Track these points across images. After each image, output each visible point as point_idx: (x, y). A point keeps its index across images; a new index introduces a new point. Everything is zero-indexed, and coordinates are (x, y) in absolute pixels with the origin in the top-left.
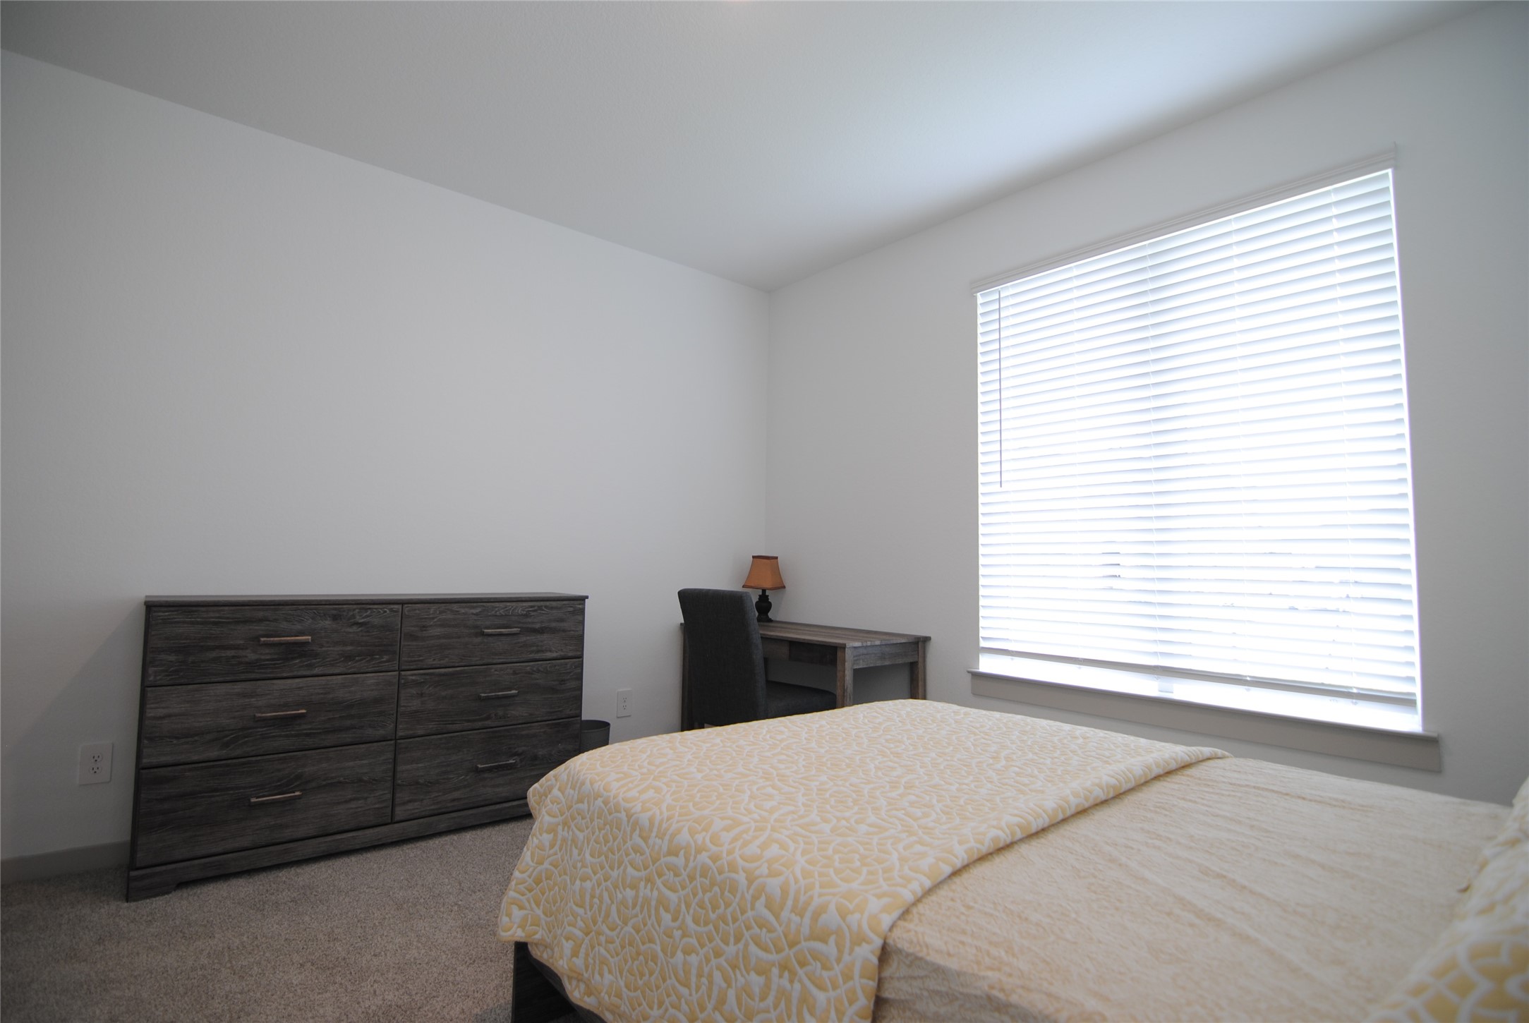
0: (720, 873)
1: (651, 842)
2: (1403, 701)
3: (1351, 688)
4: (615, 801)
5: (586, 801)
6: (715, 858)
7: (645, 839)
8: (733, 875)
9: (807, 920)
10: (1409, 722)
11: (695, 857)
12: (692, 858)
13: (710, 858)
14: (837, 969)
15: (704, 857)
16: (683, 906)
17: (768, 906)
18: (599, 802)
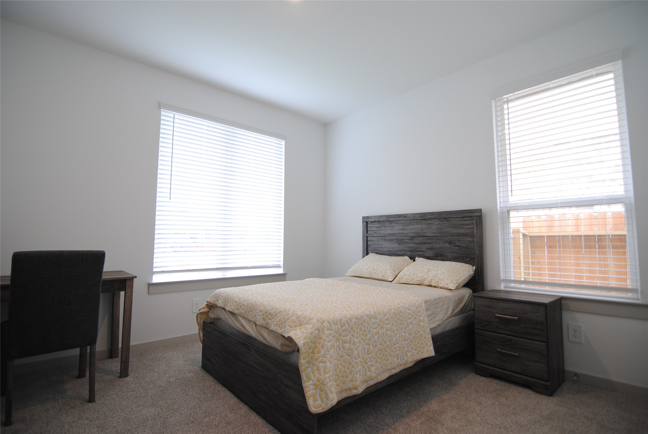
0: (398, 311)
1: (378, 318)
2: (278, 266)
3: (270, 265)
4: (360, 315)
5: (347, 324)
6: (394, 309)
7: (376, 319)
8: (400, 309)
9: (415, 307)
10: (280, 271)
11: (391, 312)
12: (390, 313)
13: (393, 310)
14: (422, 311)
15: (393, 311)
16: (392, 326)
17: (409, 310)
18: (354, 320)
